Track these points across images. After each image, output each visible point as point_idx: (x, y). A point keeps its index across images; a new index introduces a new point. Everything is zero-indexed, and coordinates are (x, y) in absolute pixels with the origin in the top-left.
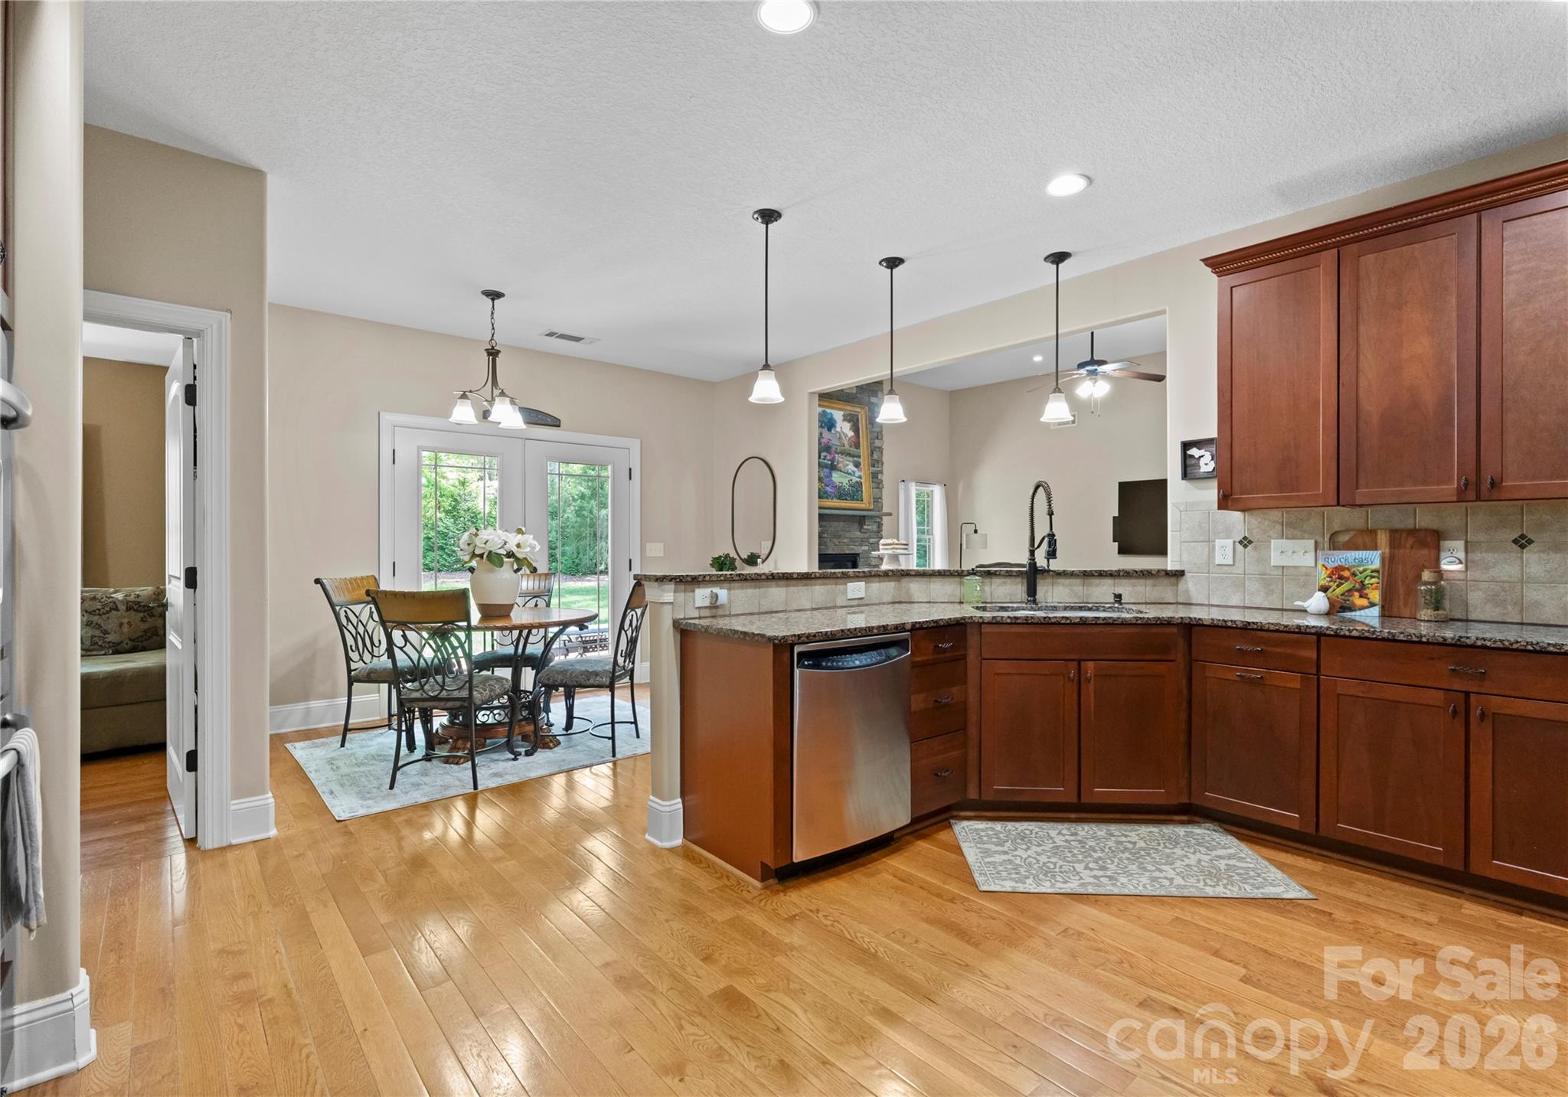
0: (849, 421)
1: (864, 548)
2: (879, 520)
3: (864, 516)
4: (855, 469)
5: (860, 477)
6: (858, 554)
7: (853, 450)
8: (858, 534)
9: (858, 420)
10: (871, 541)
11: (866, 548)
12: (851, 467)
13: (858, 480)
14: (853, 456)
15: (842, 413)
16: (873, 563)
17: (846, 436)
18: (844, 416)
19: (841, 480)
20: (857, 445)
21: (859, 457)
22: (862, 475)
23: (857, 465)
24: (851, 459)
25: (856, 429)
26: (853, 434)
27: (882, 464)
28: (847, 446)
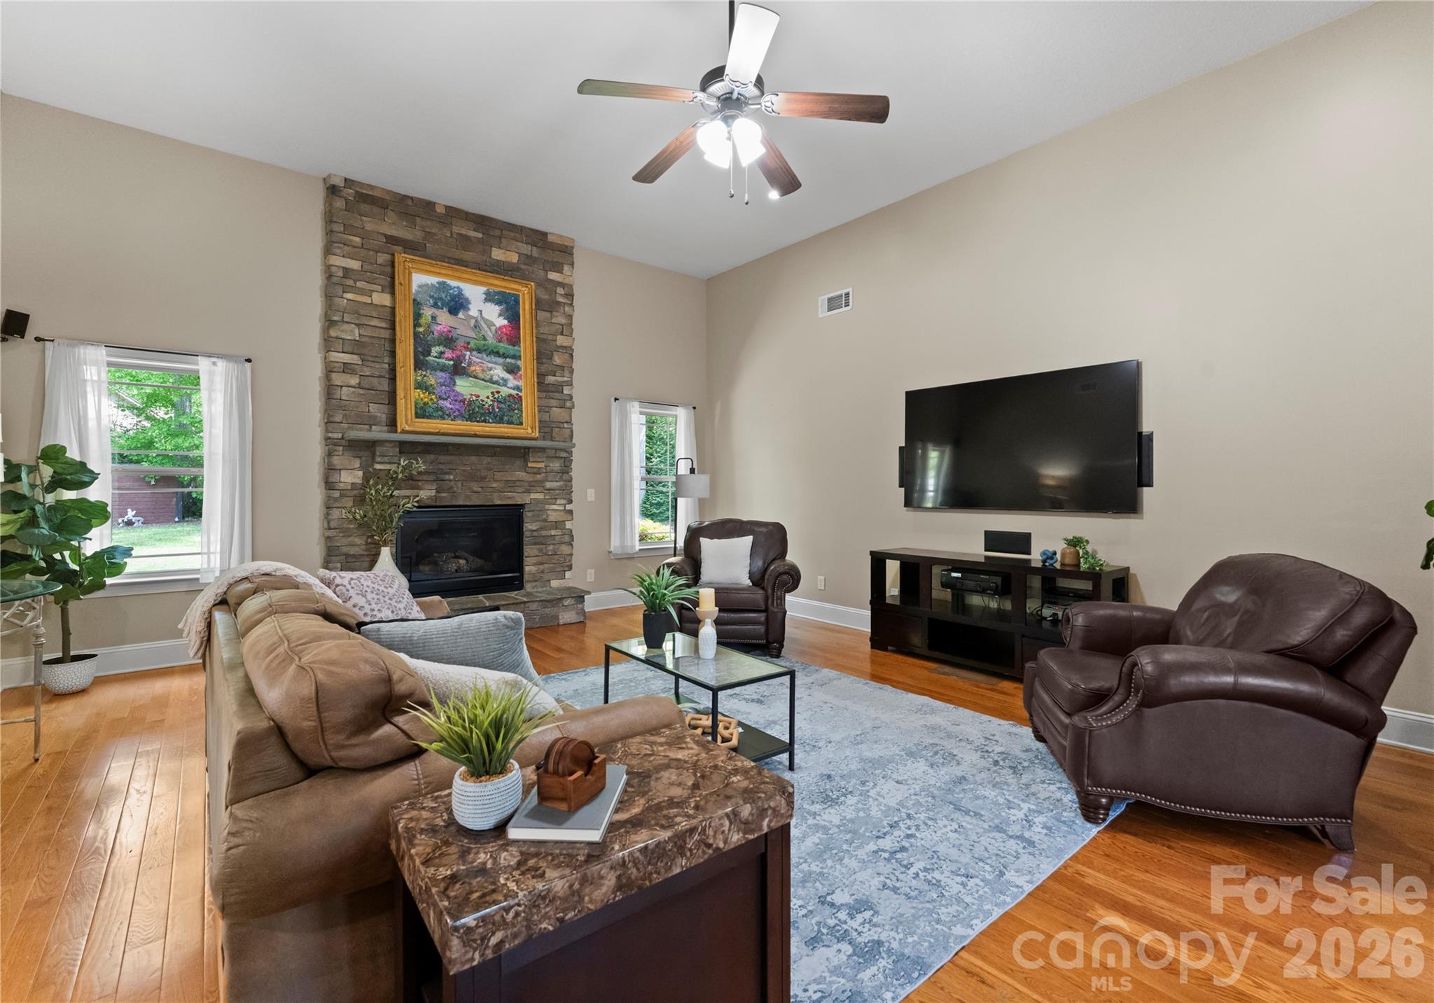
0: (498, 303)
1: (533, 496)
2: (563, 455)
3: (529, 448)
4: (507, 376)
5: (518, 388)
6: (522, 506)
7: (504, 347)
8: (521, 475)
9: (517, 302)
10: (548, 485)
11: (539, 496)
12: (499, 372)
13: (514, 392)
14: (504, 356)
15: (484, 289)
16: (552, 518)
17: (490, 324)
18: (487, 294)
19: (476, 391)
20: (514, 340)
21: (519, 358)
22: (521, 385)
23: (512, 370)
24: (501, 360)
25: (513, 316)
26: (505, 322)
27: (572, 372)
28: (491, 340)
